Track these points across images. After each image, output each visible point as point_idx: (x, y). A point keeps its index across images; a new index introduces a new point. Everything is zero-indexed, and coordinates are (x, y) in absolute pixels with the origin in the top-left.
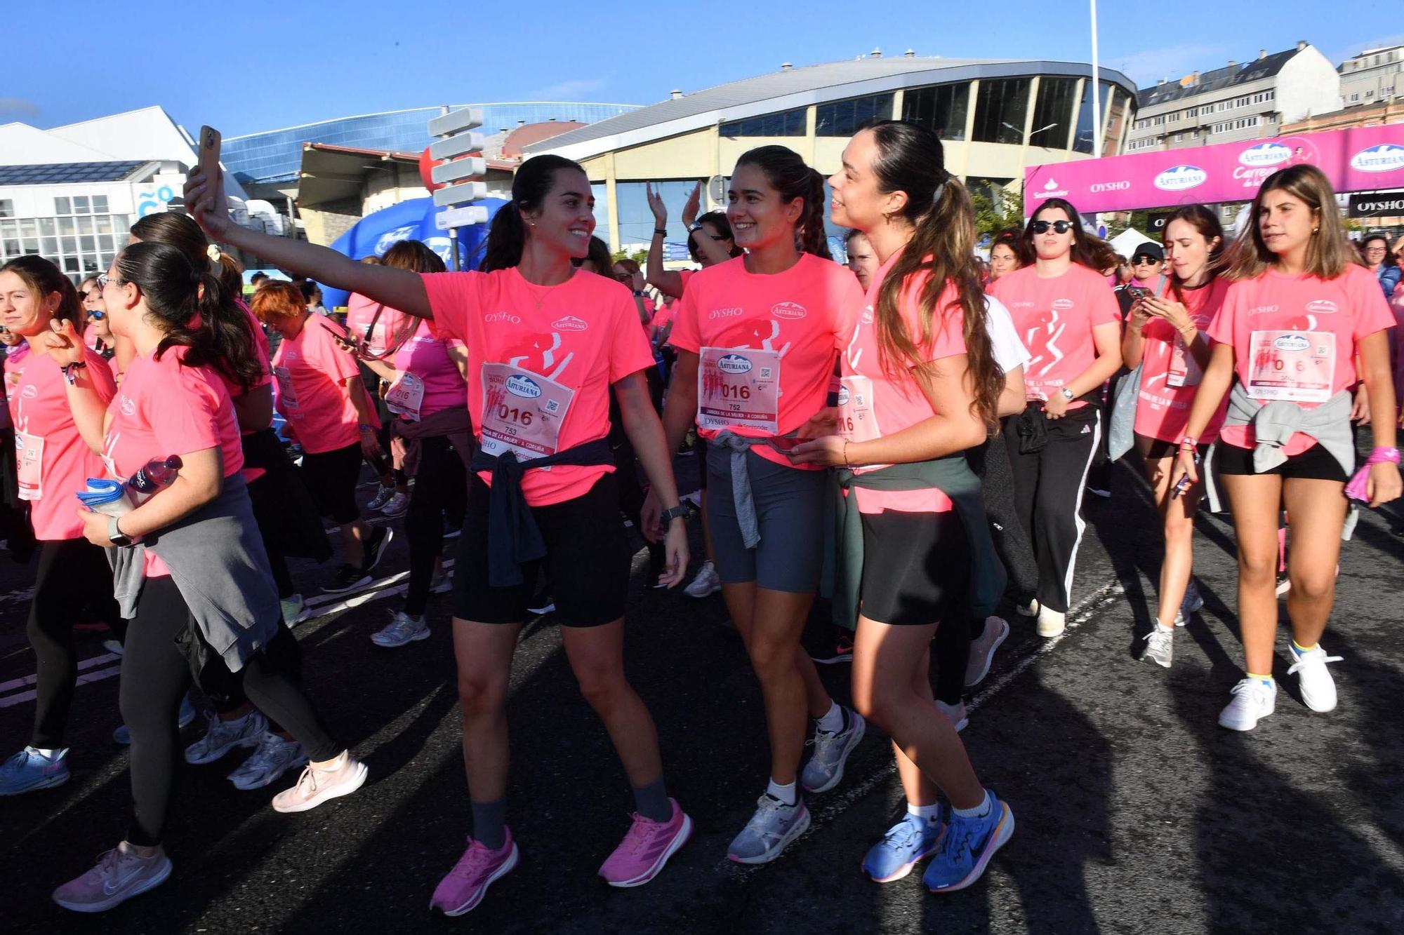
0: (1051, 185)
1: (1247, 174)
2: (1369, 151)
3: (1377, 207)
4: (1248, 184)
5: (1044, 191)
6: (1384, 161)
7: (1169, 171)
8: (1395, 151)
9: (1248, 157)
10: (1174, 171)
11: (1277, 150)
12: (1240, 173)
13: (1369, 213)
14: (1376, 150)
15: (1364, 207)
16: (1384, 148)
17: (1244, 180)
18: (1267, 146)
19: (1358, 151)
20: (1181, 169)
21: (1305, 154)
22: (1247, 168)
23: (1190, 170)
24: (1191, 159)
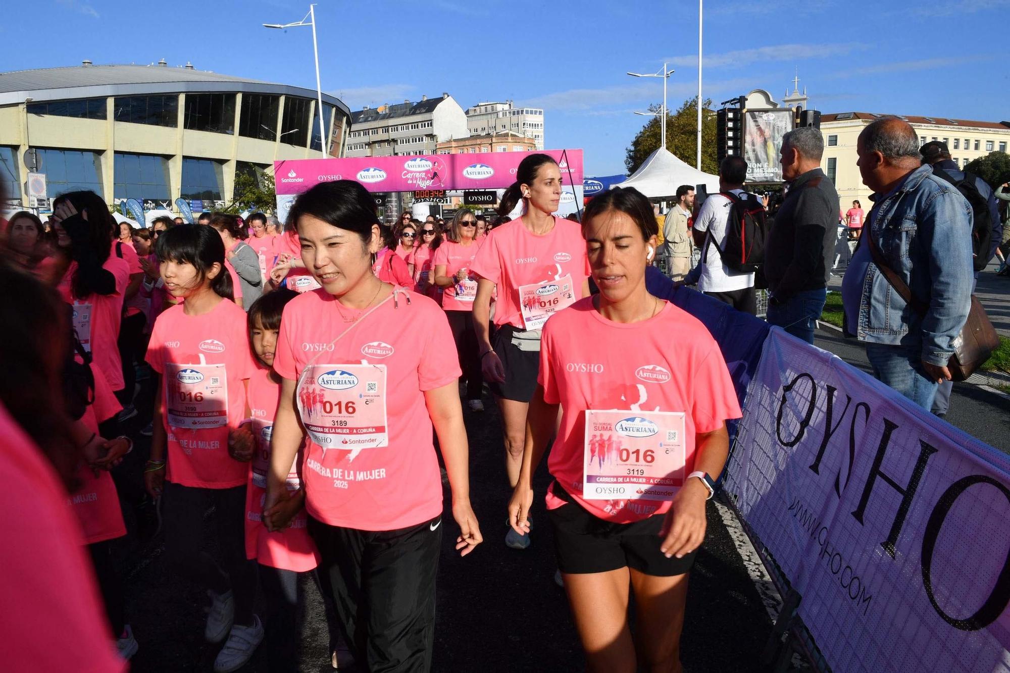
0: (292, 174)
1: (409, 176)
2: (471, 167)
3: (478, 198)
4: (410, 182)
5: (288, 178)
6: (479, 173)
7: (364, 171)
8: (484, 168)
9: (410, 165)
10: (368, 170)
11: (424, 162)
12: (405, 174)
13: (475, 202)
14: (475, 166)
15: (471, 198)
16: (478, 166)
17: (407, 179)
18: (418, 159)
19: (466, 166)
20: (372, 170)
21: (439, 166)
22: (409, 172)
23: (377, 171)
24: (378, 164)
